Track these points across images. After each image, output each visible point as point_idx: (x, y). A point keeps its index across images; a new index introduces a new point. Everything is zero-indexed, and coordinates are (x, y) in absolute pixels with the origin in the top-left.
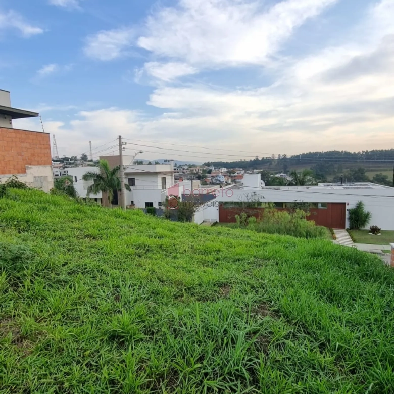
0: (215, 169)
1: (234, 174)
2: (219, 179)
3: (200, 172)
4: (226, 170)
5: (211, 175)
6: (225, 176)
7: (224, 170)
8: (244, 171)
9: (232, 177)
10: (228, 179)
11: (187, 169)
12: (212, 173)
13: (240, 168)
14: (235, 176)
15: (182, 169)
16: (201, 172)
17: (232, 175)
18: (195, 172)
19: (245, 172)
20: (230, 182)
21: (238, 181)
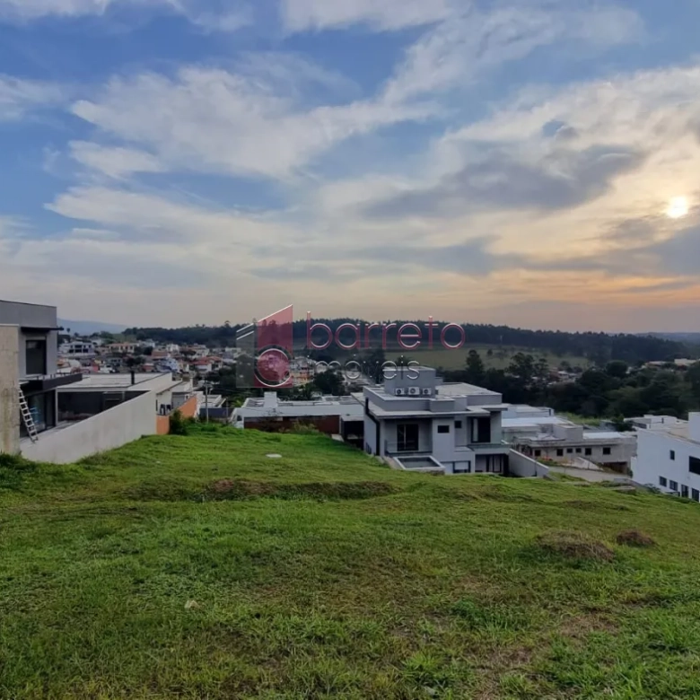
0: (156, 345)
1: (192, 355)
2: (168, 365)
3: (129, 351)
4: (177, 347)
5: (152, 357)
6: (177, 359)
7: (174, 347)
8: (208, 350)
9: (190, 361)
10: (185, 366)
11: (103, 346)
12: (153, 353)
13: (200, 342)
14: (195, 360)
15: (93, 346)
16: (132, 351)
17: (190, 357)
18: (120, 351)
19: (211, 351)
20: (187, 369)
21: (200, 367)
